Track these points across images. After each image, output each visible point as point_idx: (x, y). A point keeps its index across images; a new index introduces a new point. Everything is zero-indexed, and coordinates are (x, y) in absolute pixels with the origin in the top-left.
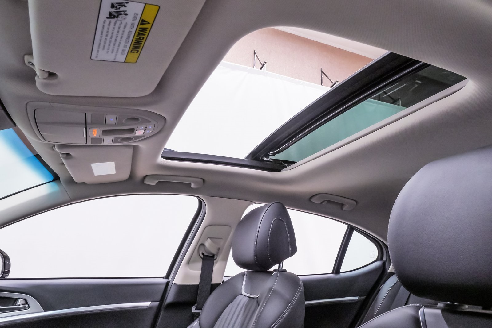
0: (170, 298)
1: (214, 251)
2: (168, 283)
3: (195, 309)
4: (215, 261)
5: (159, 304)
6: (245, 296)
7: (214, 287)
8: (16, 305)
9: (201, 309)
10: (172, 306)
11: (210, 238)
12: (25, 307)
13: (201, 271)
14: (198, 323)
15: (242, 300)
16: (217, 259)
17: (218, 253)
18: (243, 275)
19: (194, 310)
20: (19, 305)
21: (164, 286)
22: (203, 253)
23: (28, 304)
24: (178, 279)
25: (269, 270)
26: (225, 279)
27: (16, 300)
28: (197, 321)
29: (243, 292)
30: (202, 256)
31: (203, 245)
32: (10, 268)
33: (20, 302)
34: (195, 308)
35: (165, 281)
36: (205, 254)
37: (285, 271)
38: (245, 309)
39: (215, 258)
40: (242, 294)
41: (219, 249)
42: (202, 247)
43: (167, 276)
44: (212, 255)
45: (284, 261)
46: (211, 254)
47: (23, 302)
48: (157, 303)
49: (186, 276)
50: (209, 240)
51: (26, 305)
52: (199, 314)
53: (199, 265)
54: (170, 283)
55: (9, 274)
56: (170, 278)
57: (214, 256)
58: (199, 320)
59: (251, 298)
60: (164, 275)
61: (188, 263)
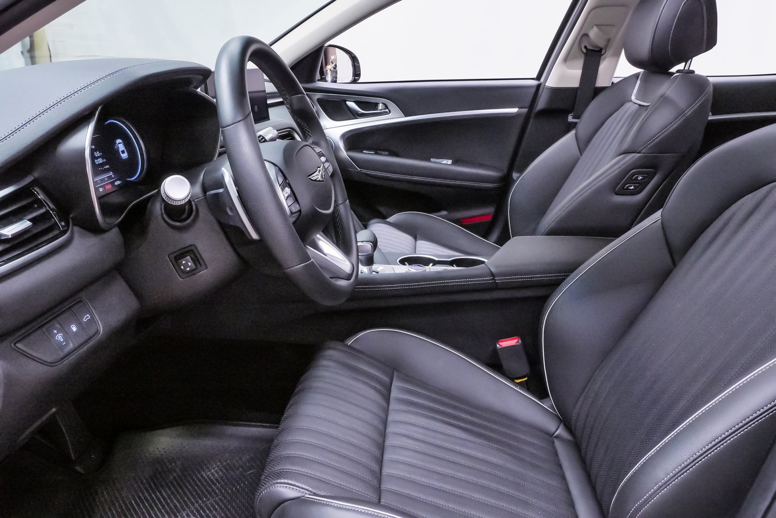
0: (541, 104)
1: (601, 44)
2: (539, 86)
3: (573, 118)
4: (602, 57)
5: (528, 110)
6: (635, 103)
7: (599, 91)
8: (377, 110)
9: (578, 117)
10: (544, 113)
11: (596, 25)
12: (386, 112)
13: (581, 71)
14: (574, 134)
15: (630, 108)
16: (605, 55)
17: (607, 46)
18: (636, 76)
19: (570, 119)
20: (380, 110)
21: (534, 90)
22: (586, 47)
23: (388, 109)
24: (552, 81)
25: (670, 71)
26: (616, 81)
27: (376, 104)
28: (573, 132)
29: (633, 98)
30: (584, 50)
31: (586, 35)
32: (360, 71)
33: (381, 106)
34: (571, 117)
35: (535, 83)
36: (589, 47)
37: (693, 72)
38: (631, 120)
39: (602, 53)
40: (631, 101)
41: (609, 41)
42: (585, 39)
43: (539, 78)
44: (598, 49)
45: (693, 58)
46: (598, 47)
47: (384, 107)
48: (525, 110)
49: (562, 77)
50: (595, 29)
51: (387, 110)
52: (576, 123)
53: (580, 63)
54: (542, 86)
55: (360, 77)
56: (542, 80)
57: (601, 50)
58: (576, 130)
59: (641, 107)
60: (535, 76)
61: (566, 60)
